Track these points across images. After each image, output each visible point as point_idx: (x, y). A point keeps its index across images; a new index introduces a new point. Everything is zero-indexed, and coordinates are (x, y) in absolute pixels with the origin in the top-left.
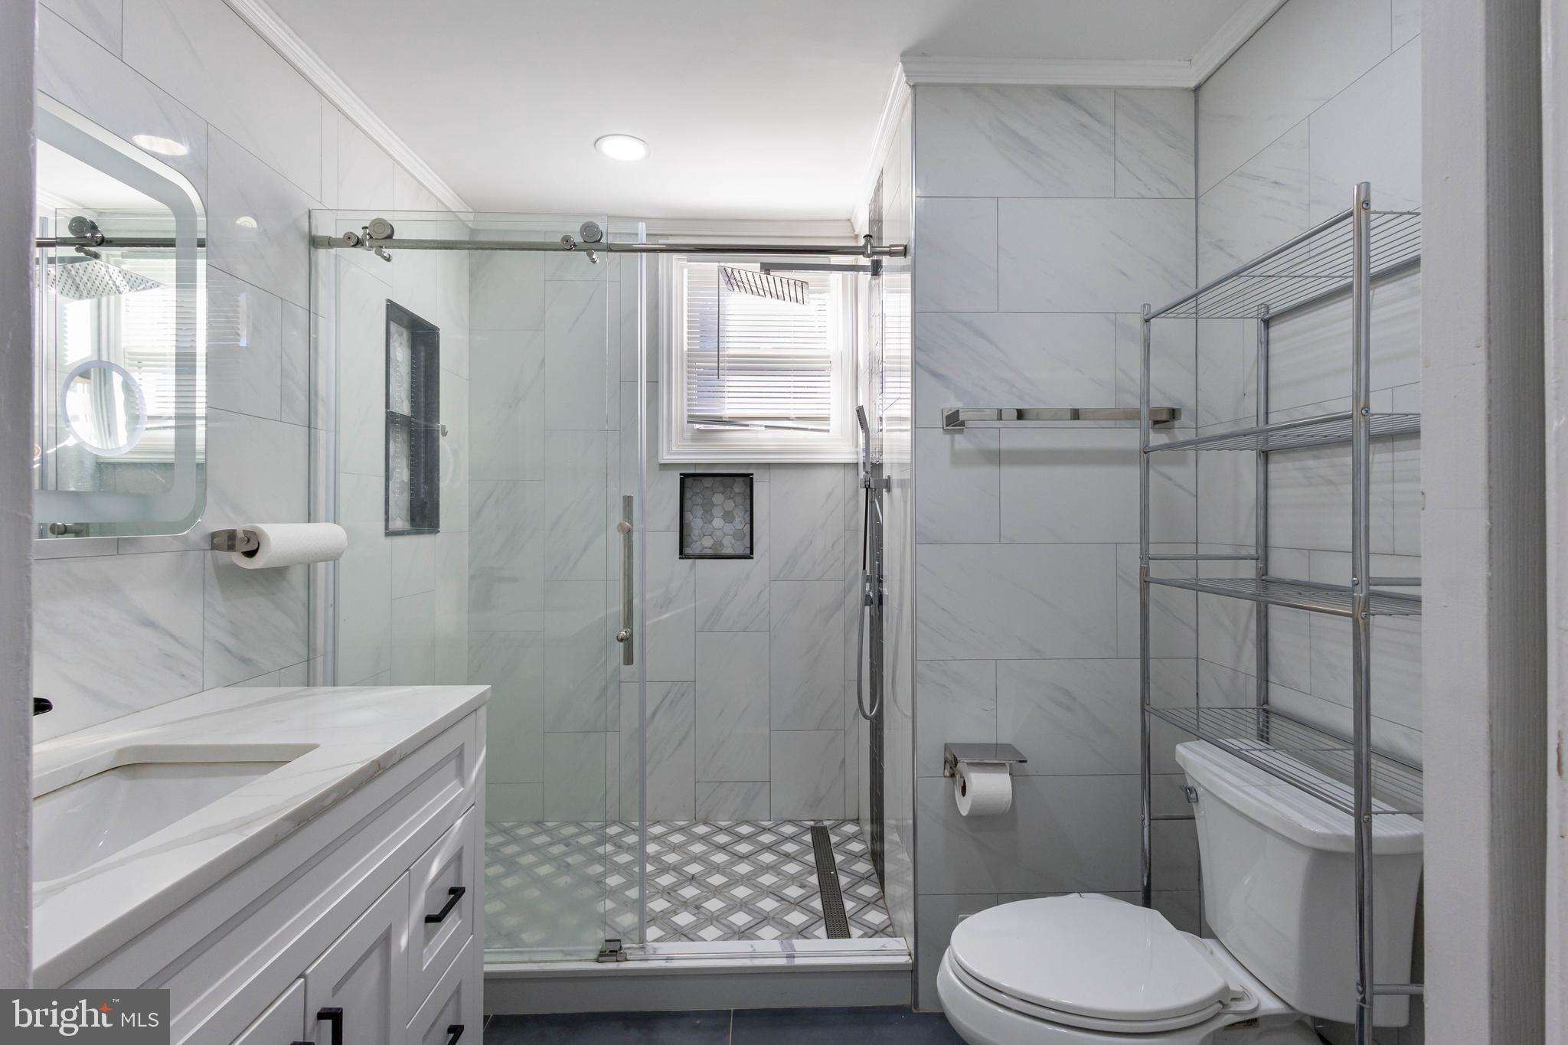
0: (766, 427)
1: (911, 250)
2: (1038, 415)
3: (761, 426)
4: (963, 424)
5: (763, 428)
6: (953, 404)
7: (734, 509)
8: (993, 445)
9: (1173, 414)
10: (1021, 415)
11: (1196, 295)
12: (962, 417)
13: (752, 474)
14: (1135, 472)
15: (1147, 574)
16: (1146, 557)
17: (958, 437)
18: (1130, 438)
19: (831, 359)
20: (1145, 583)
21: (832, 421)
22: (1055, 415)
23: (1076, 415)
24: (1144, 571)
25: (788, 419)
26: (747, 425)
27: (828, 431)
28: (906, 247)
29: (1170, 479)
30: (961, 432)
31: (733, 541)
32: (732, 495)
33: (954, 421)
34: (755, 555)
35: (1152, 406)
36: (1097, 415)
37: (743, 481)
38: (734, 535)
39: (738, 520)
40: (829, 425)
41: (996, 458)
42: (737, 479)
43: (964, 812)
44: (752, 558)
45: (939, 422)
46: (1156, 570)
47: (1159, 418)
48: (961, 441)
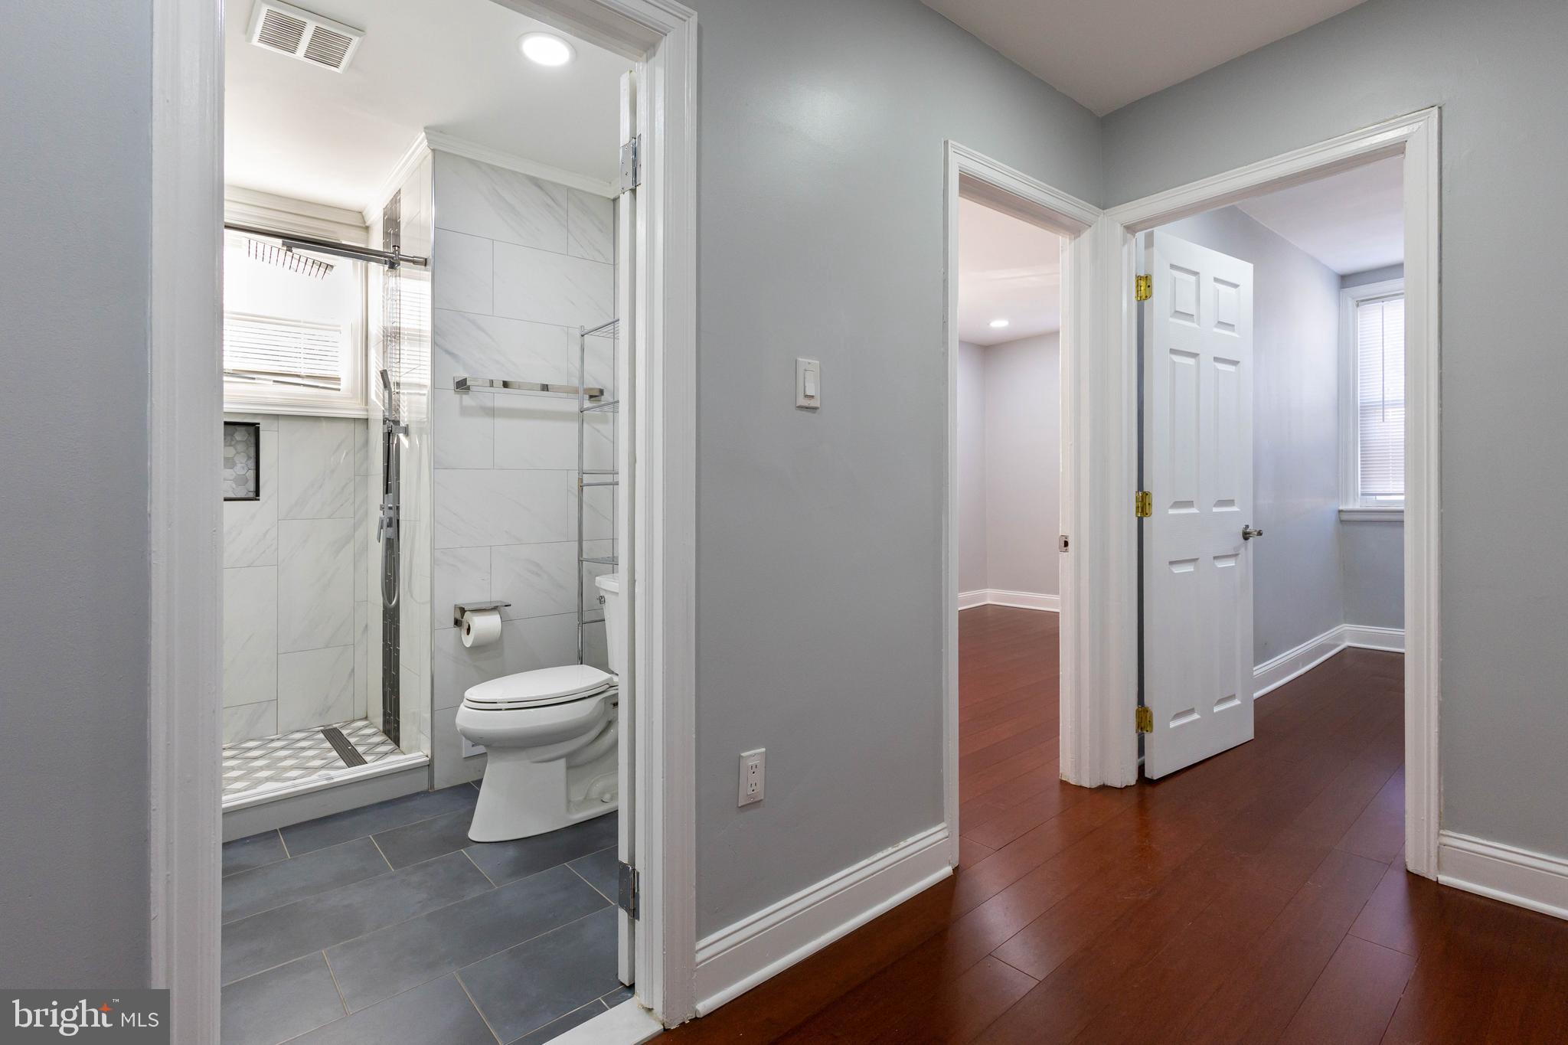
0: (274, 381)
1: (431, 262)
2: (520, 386)
3: (270, 380)
4: (468, 388)
5: (272, 383)
6: (461, 375)
7: (235, 455)
8: (489, 404)
9: (601, 392)
10: (506, 384)
11: (613, 322)
12: (468, 383)
13: (259, 424)
14: (576, 426)
15: (582, 482)
16: (582, 472)
17: (464, 396)
18: (572, 406)
19: (341, 328)
20: (581, 488)
21: (343, 382)
22: (530, 387)
23: (545, 388)
24: (581, 480)
25: (298, 376)
26: (254, 379)
27: (339, 390)
28: (426, 259)
29: (598, 431)
30: (467, 393)
31: (234, 486)
32: (233, 443)
33: (462, 385)
34: (261, 497)
35: (585, 386)
36: (559, 389)
37: (246, 430)
38: (235, 480)
39: (239, 466)
40: (340, 384)
41: (492, 412)
42: (238, 428)
43: (468, 645)
44: (259, 500)
45: (452, 386)
46: (586, 479)
47: (594, 394)
48: (467, 400)
